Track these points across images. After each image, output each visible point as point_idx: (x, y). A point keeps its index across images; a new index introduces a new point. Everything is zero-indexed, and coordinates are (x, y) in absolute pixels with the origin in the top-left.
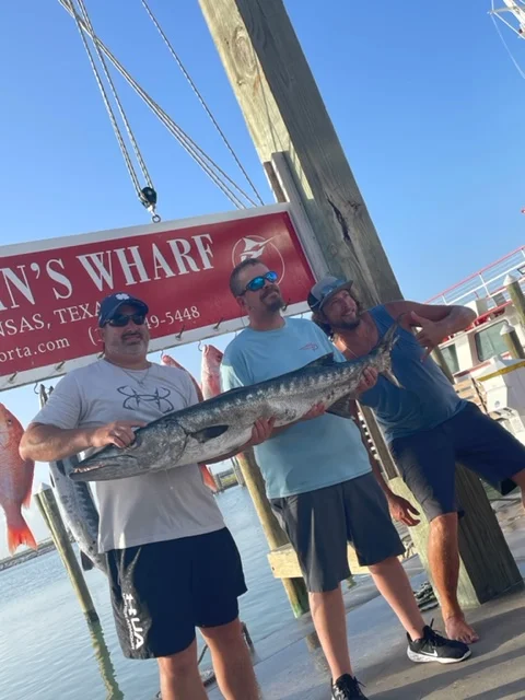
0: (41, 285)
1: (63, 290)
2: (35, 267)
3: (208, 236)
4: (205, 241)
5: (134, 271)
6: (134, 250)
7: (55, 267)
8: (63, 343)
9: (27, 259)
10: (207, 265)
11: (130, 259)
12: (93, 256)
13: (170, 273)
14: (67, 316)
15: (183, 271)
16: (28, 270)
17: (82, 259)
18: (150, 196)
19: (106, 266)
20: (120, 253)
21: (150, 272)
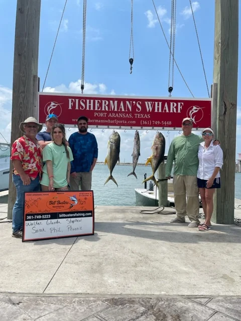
0: (134, 107)
1: (139, 109)
2: (134, 102)
3: (183, 103)
4: (181, 104)
5: (158, 108)
6: (160, 103)
7: (139, 103)
8: (134, 122)
9: (133, 100)
10: (179, 111)
11: (158, 105)
12: (149, 103)
13: (167, 111)
14: (137, 116)
15: (171, 111)
16: (132, 103)
17: (146, 103)
18: (171, 90)
19: (151, 106)
20: (156, 103)
21: (162, 110)
